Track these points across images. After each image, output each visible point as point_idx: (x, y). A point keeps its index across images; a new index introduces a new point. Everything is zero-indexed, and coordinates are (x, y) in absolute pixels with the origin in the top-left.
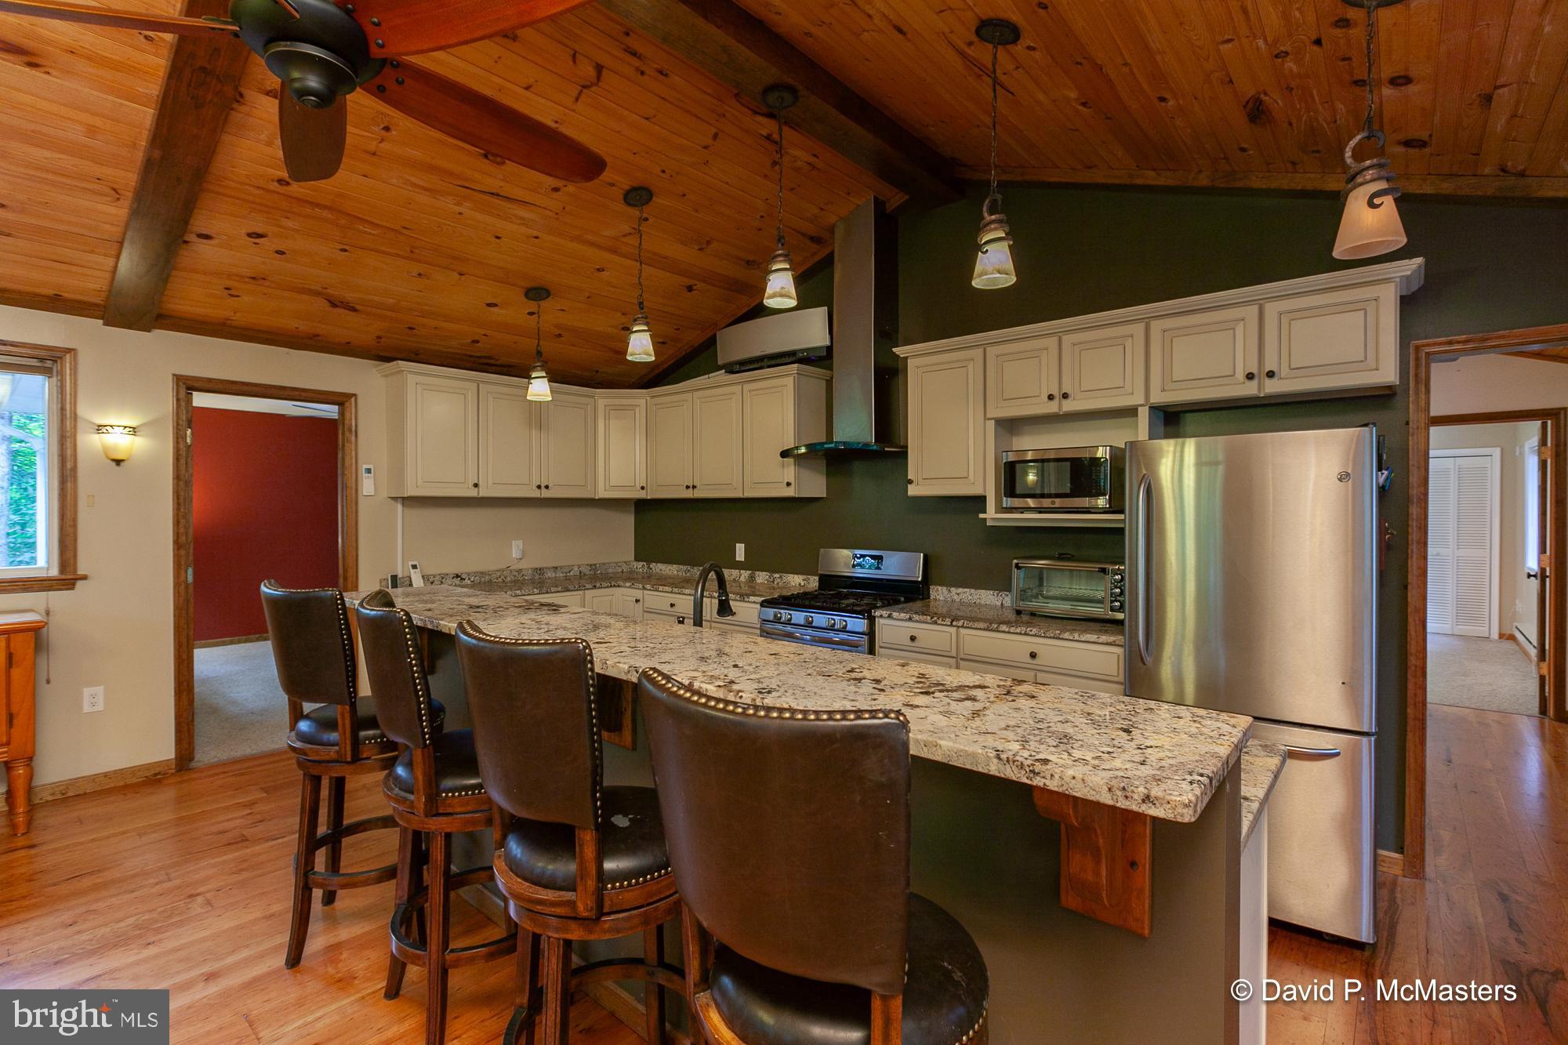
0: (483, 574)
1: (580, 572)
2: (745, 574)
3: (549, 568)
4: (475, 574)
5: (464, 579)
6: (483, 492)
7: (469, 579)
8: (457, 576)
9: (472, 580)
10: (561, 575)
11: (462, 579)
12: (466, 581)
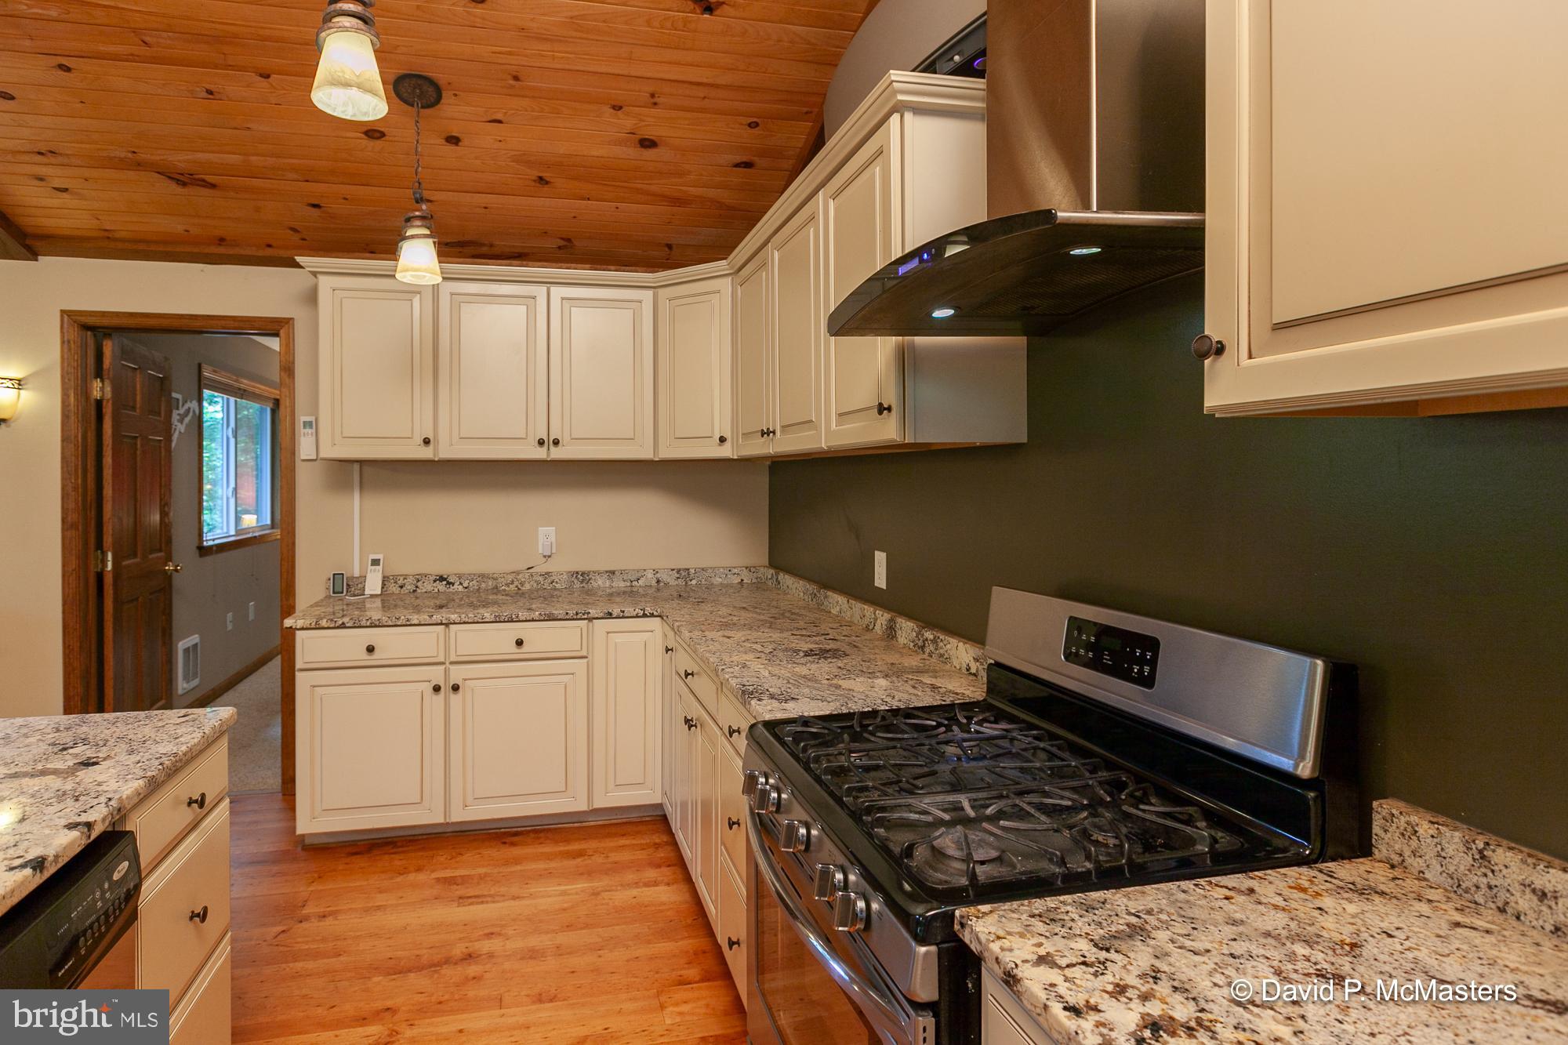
0: (484, 577)
2: (883, 617)
3: (599, 572)
4: (471, 577)
5: (453, 584)
6: (445, 453)
7: (461, 584)
8: (442, 579)
9: (465, 585)
10: (622, 584)
11: (449, 583)
12: (457, 588)
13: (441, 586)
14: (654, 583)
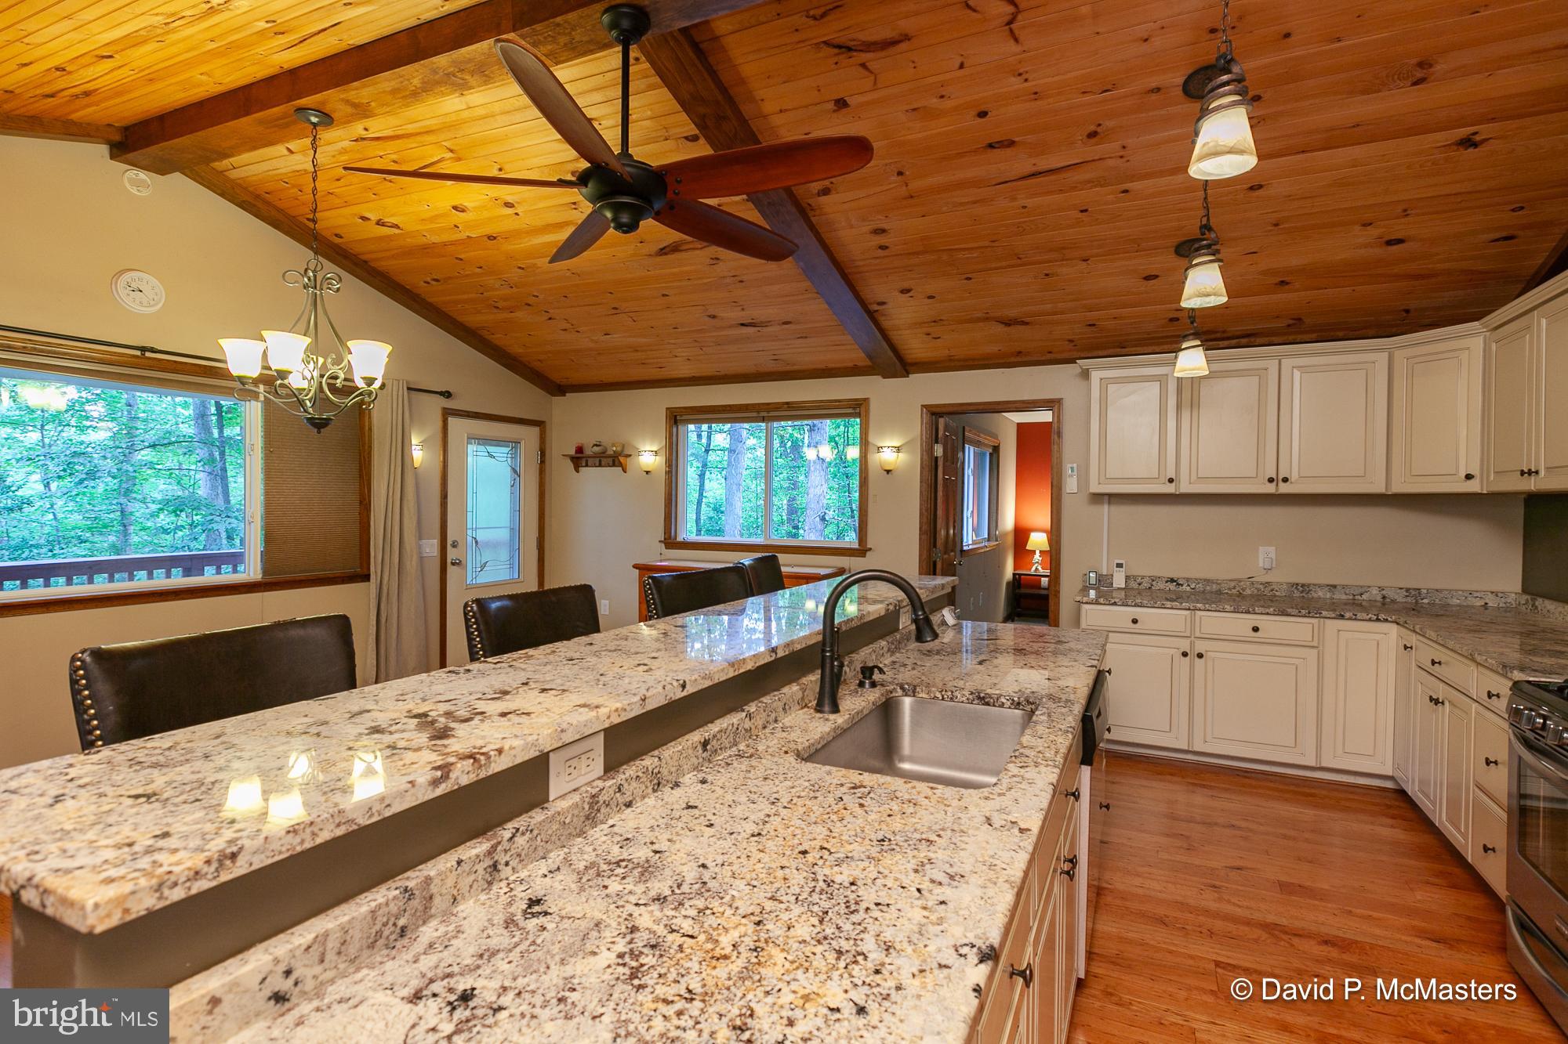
0: (1208, 581)
1: (1384, 597)
3: (1320, 586)
4: (1198, 581)
5: (1182, 585)
6: (1185, 487)
7: (1189, 585)
8: (1172, 580)
9: (1193, 587)
10: (1344, 597)
11: (1178, 584)
12: (1185, 588)
13: (1172, 586)
14: (1379, 598)
